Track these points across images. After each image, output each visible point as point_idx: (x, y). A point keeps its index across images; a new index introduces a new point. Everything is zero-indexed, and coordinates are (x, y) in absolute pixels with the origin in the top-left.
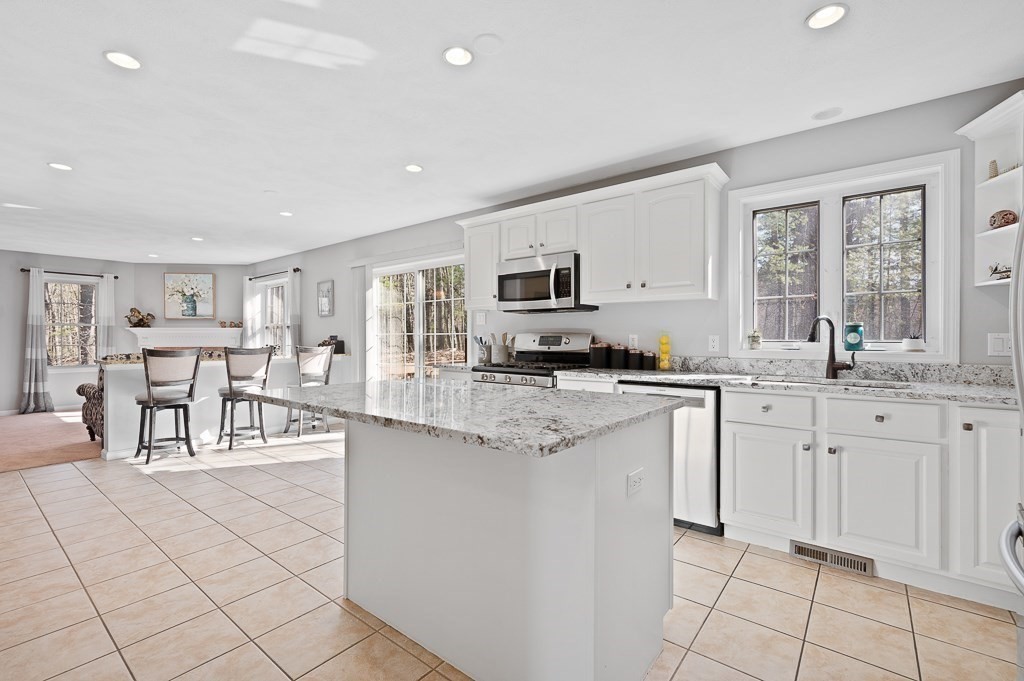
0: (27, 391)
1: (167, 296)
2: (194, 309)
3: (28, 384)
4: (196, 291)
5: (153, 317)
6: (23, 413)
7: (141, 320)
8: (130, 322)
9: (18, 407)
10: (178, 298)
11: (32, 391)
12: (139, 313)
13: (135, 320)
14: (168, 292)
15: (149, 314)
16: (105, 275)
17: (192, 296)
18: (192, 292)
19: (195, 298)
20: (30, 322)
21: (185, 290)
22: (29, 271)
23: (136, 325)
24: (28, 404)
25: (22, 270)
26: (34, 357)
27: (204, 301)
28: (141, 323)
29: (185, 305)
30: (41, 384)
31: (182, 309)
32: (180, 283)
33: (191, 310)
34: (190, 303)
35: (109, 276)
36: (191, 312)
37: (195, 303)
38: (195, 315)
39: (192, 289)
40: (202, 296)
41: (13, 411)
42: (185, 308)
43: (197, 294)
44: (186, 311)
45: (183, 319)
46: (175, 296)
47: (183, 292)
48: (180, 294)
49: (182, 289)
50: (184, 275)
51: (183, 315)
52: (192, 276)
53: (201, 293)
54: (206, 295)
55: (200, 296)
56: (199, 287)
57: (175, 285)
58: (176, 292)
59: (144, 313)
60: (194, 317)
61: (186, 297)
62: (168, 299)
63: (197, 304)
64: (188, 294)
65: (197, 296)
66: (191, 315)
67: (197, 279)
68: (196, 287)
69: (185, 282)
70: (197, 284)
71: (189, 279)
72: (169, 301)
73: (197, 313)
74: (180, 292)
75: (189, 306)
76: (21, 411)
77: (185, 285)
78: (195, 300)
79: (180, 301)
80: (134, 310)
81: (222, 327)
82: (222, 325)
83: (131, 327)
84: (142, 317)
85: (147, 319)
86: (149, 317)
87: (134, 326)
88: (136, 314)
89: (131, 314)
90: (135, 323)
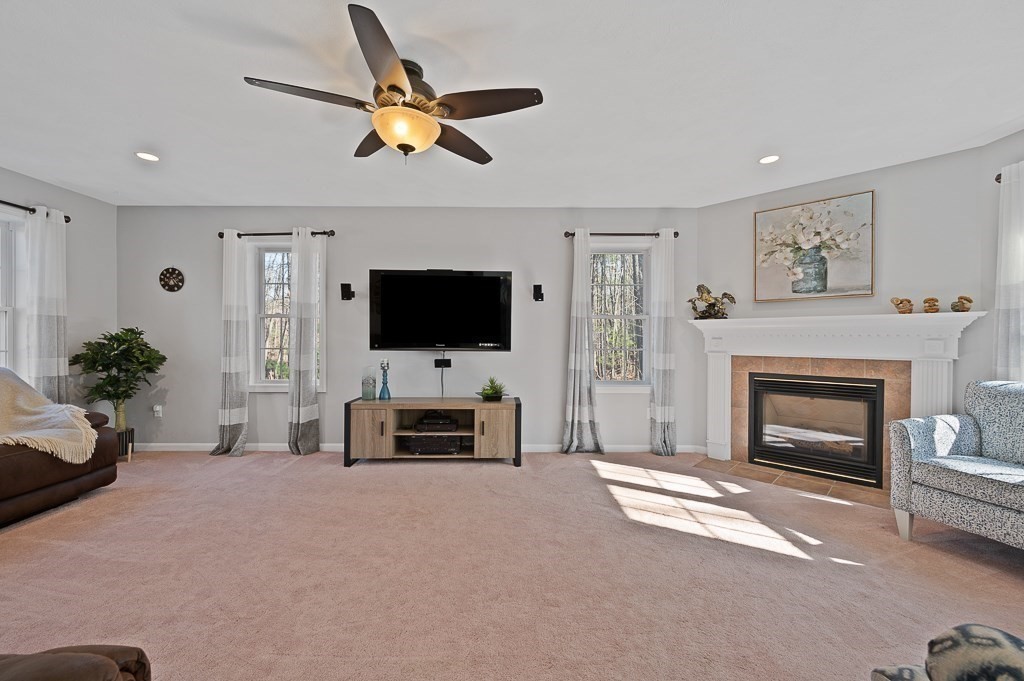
0: (570, 420)
1: (760, 257)
2: (823, 276)
3: (571, 408)
4: (826, 236)
5: (732, 300)
7: (712, 306)
8: (695, 309)
10: (784, 256)
11: (576, 422)
12: (709, 292)
13: (702, 306)
14: (763, 248)
15: (725, 295)
16: (662, 231)
17: (818, 248)
18: (817, 241)
19: (824, 253)
21: (801, 239)
22: (573, 235)
23: (705, 315)
24: (572, 441)
25: (567, 234)
26: (578, 369)
27: (849, 256)
28: (712, 312)
29: (799, 270)
30: (586, 409)
31: (792, 278)
32: (788, 227)
33: (815, 279)
34: (812, 266)
35: (667, 233)
36: (815, 283)
37: (825, 263)
38: (824, 289)
39: (818, 234)
40: (843, 246)
41: (556, 447)
42: (801, 276)
43: (830, 242)
44: (802, 283)
45: (796, 300)
46: (777, 255)
47: (796, 243)
48: (789, 249)
49: (794, 238)
50: (798, 209)
51: (795, 292)
52: (816, 208)
53: (839, 239)
54: (853, 244)
55: (838, 246)
56: (835, 228)
57: (777, 232)
58: (779, 247)
59: (716, 293)
60: (822, 295)
61: (801, 253)
62: (763, 261)
63: (829, 265)
64: (806, 247)
65: (829, 248)
66: (815, 290)
67: (829, 212)
68: (828, 229)
69: (801, 221)
70: (831, 222)
71: (809, 215)
72: (765, 265)
73: (829, 285)
74: (788, 246)
75: (810, 271)
76: (565, 448)
77: (801, 227)
78: (823, 258)
79: (788, 263)
80: (700, 289)
81: (900, 313)
82: (904, 307)
83: (696, 319)
84: (713, 301)
85: (722, 304)
86: (725, 300)
87: (701, 318)
88: (705, 295)
89: (696, 295)
90: (703, 312)
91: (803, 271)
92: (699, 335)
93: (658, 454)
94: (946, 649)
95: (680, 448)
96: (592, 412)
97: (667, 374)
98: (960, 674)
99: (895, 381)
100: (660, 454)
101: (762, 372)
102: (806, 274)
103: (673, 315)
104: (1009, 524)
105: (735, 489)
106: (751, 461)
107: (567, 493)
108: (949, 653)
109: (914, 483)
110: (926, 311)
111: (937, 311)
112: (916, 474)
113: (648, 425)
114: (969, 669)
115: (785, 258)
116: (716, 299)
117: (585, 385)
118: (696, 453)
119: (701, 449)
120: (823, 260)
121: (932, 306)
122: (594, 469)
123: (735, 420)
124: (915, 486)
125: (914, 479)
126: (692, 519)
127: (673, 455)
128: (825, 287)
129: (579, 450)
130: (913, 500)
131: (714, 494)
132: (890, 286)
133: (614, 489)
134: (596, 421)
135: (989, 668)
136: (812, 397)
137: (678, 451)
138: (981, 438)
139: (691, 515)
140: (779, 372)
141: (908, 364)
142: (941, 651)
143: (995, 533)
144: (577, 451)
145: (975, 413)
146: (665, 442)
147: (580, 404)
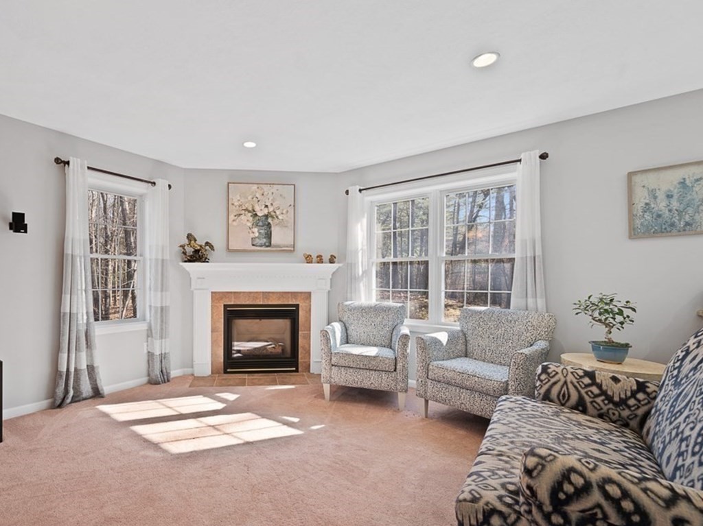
0: (64, 369)
1: (232, 217)
2: (269, 236)
3: (65, 355)
4: (271, 209)
5: (212, 247)
6: (60, 406)
7: (197, 251)
8: (184, 253)
9: (52, 394)
10: (247, 219)
11: (72, 370)
12: (195, 240)
13: (190, 250)
14: (234, 211)
15: (207, 244)
16: (159, 181)
17: (266, 216)
18: (266, 211)
19: (270, 220)
20: (68, 251)
21: (257, 208)
22: (67, 163)
23: (192, 259)
24: (66, 392)
25: (58, 161)
27: (282, 224)
28: (197, 256)
29: (256, 230)
30: (83, 355)
31: (252, 236)
32: (250, 198)
33: (265, 238)
34: (263, 228)
35: (162, 184)
36: (265, 240)
37: (270, 228)
38: (270, 245)
39: (266, 206)
40: (280, 217)
41: (45, 403)
42: (257, 234)
43: (273, 214)
44: (257, 240)
45: (254, 251)
46: (242, 217)
47: (254, 211)
48: (250, 214)
49: (253, 207)
50: (255, 187)
51: (253, 245)
52: (266, 188)
53: (278, 212)
54: (285, 216)
55: (277, 217)
56: (276, 204)
57: (242, 200)
58: (243, 212)
59: (201, 241)
60: (269, 248)
61: (257, 218)
62: (234, 221)
63: (273, 229)
64: (260, 214)
65: (272, 217)
66: (265, 245)
67: (273, 193)
68: (272, 204)
69: (257, 196)
70: (274, 200)
71: (261, 192)
72: (235, 223)
73: (272, 242)
74: (249, 212)
75: (261, 231)
76: (58, 402)
77: (257, 200)
78: (269, 223)
79: (249, 224)
80: (190, 237)
81: (307, 263)
82: (308, 259)
83: (186, 261)
84: (199, 248)
85: (206, 250)
86: (207, 248)
87: (189, 261)
88: (193, 242)
89: (187, 242)
90: (191, 256)
91: (258, 231)
92: (187, 275)
93: (157, 383)
94: (540, 471)
95: (174, 373)
96: (90, 356)
97: (163, 310)
98: (552, 484)
99: (304, 304)
100: (159, 384)
101: (232, 303)
102: (260, 233)
103: (168, 258)
104: (372, 378)
105: (231, 397)
106: (226, 372)
107: (86, 454)
108: (543, 473)
109: (333, 365)
110: (318, 263)
111: (322, 263)
112: (334, 360)
113: (145, 358)
114: (556, 478)
115: (248, 220)
116: (201, 246)
117: (83, 329)
118: (184, 375)
119: (189, 371)
120: (269, 225)
121: (320, 260)
122: (106, 415)
123: (214, 342)
124: (333, 367)
125: (333, 363)
126: (218, 433)
127: (168, 381)
128: (270, 243)
129: (76, 399)
130: (333, 376)
131: (220, 406)
132: (303, 246)
133: (140, 429)
134: (95, 365)
135: (564, 473)
136: (260, 319)
137: (172, 377)
138: (347, 333)
139: (218, 430)
140: (244, 303)
141: (309, 294)
142: (539, 474)
143: (366, 384)
144: (74, 401)
145: (344, 320)
146: (162, 371)
147: (76, 350)
